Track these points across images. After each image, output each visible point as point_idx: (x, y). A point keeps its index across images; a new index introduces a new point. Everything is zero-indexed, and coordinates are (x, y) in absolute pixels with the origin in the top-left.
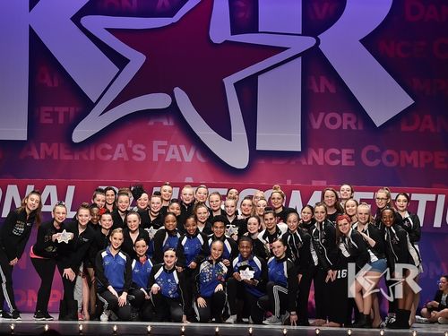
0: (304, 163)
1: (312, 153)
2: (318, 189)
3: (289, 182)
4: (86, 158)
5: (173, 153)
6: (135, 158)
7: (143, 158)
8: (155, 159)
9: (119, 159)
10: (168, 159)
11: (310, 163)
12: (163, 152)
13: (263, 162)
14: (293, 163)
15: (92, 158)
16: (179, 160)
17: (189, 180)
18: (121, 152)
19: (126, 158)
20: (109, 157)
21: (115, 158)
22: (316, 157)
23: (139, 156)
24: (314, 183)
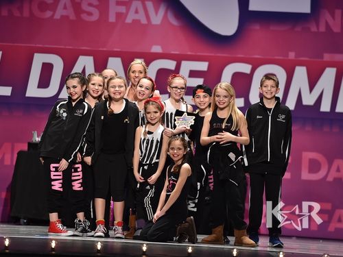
0: (314, 29)
1: (326, 16)
2: (331, 65)
3: (292, 55)
4: (17, 14)
5: (137, 12)
6: (84, 16)
7: (96, 16)
8: (112, 19)
9: (62, 16)
10: (129, 20)
11: (322, 29)
12: (122, 9)
13: (257, 27)
14: (298, 29)
15: (26, 14)
16: (144, 21)
17: (157, 49)
18: (65, 8)
19: (72, 17)
20: (48, 14)
21: (57, 16)
22: (331, 22)
23: (90, 14)
24: (327, 57)
